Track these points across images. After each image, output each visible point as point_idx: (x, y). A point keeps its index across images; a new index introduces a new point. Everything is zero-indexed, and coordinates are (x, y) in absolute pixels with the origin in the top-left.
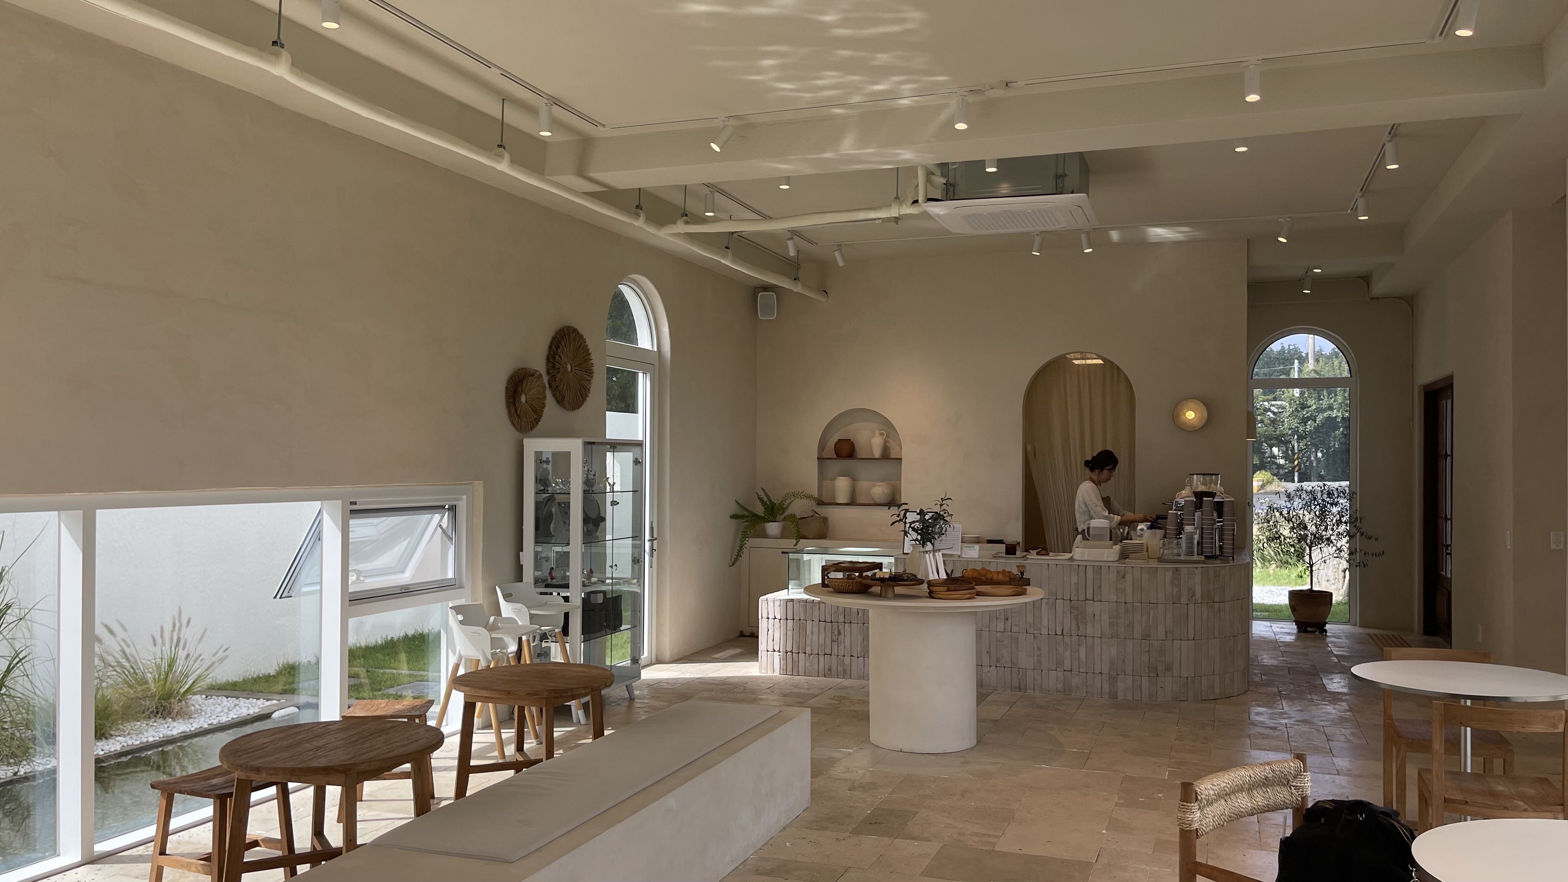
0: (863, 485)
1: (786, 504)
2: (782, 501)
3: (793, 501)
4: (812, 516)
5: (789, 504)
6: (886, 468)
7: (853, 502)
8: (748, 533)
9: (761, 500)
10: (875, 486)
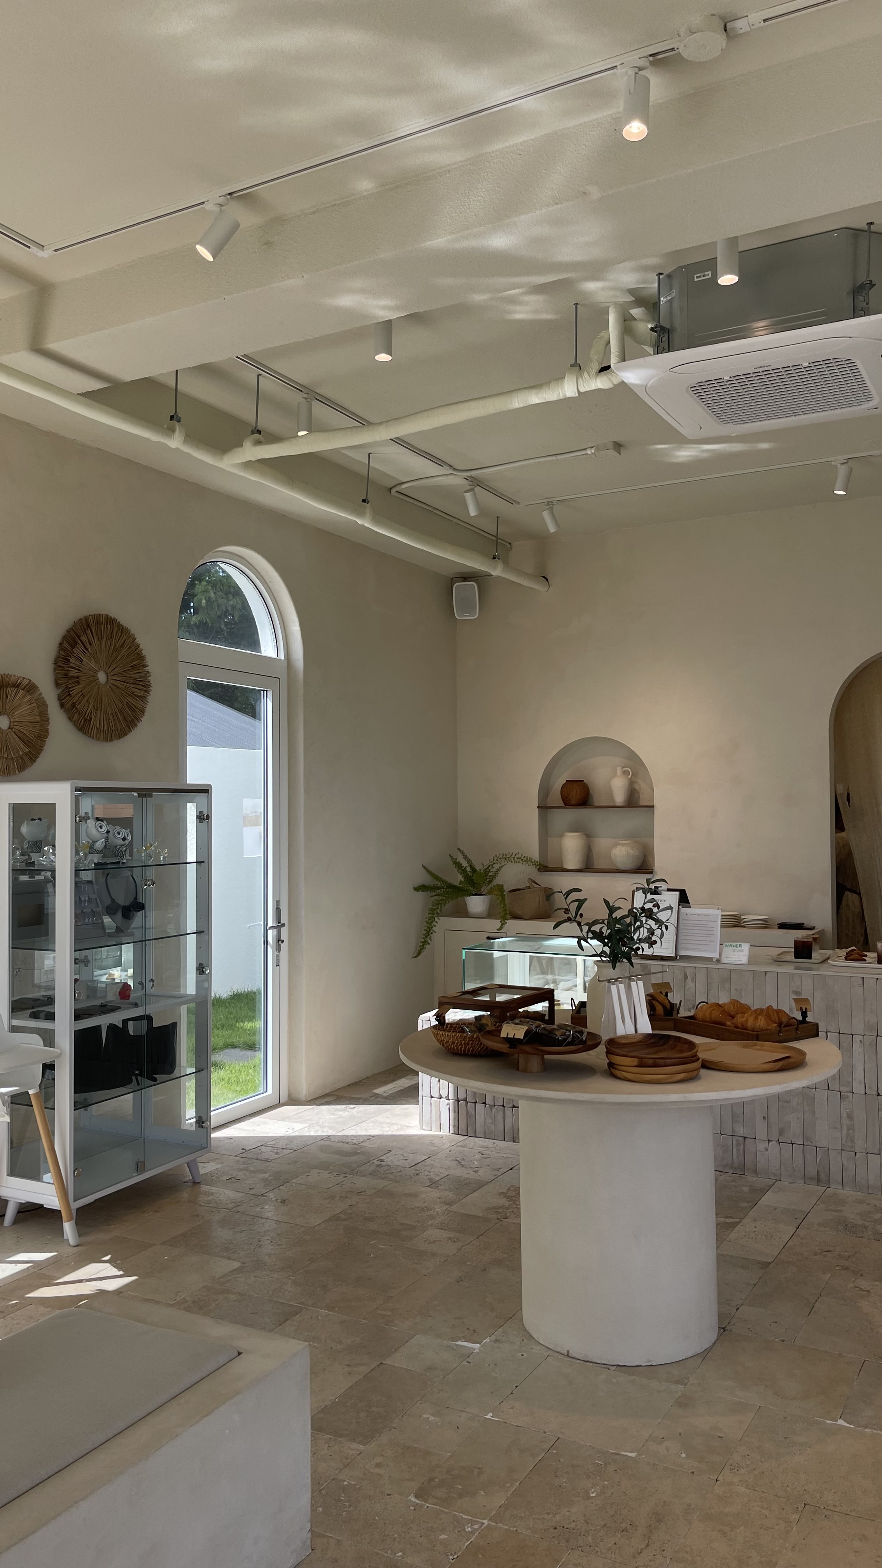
0: (602, 843)
1: (494, 870)
2: (489, 866)
3: (502, 866)
4: (529, 887)
5: (498, 870)
6: (632, 820)
7: (588, 867)
8: (438, 911)
9: (458, 865)
10: (617, 844)
